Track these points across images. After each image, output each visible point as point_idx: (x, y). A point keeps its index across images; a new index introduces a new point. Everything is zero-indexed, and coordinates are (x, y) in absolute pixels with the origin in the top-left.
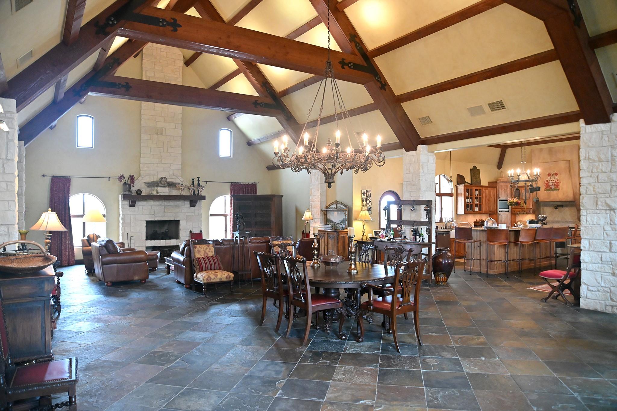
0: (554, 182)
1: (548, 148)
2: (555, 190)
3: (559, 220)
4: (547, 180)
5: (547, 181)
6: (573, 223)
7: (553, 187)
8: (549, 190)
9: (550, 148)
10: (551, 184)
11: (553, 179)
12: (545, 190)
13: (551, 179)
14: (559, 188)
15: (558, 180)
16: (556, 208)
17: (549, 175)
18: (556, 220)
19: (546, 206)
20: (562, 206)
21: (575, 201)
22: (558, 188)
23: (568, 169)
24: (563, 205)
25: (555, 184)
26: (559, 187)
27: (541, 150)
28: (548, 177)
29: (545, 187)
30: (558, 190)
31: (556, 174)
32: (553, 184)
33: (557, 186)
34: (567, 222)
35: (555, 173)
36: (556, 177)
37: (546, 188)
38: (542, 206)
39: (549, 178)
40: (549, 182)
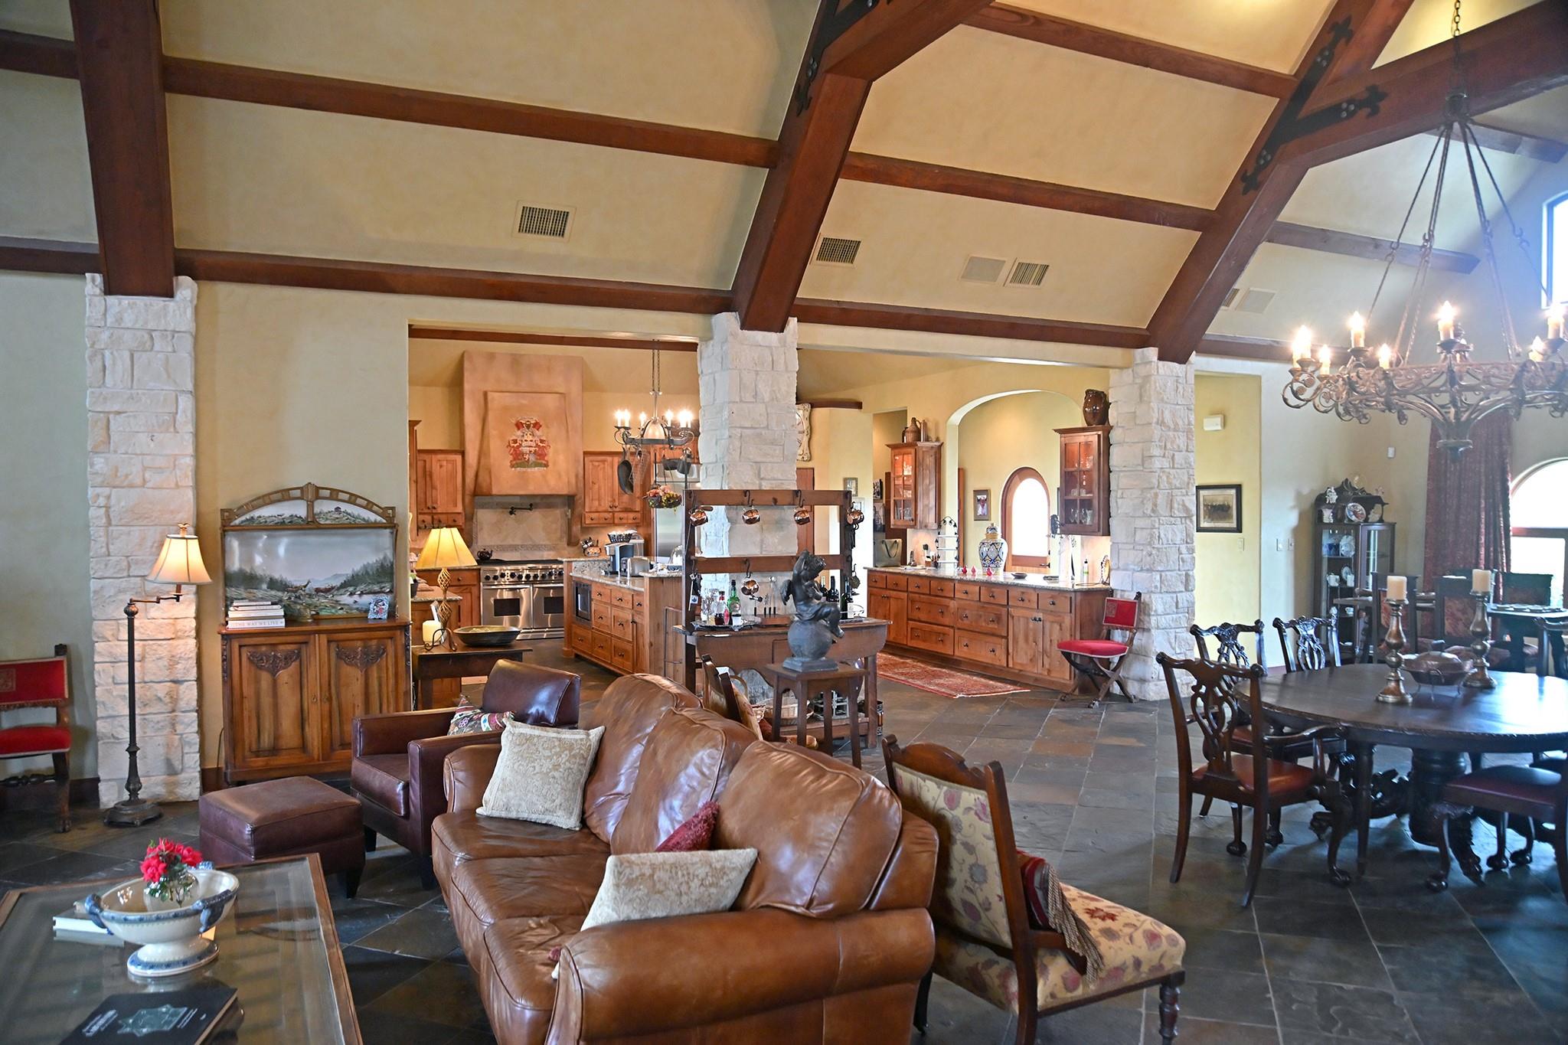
0: (533, 444)
1: (512, 354)
2: (536, 465)
3: (518, 542)
4: (515, 438)
5: (515, 441)
7: (532, 458)
8: (522, 465)
9: (515, 355)
10: (525, 450)
11: (531, 438)
12: (512, 466)
13: (525, 437)
14: (547, 461)
15: (542, 441)
16: (511, 512)
17: (519, 426)
20: (531, 507)
21: (570, 496)
22: (544, 462)
24: (533, 505)
25: (535, 451)
26: (546, 458)
27: (491, 356)
28: (516, 429)
29: (511, 458)
30: (546, 466)
31: (537, 426)
32: (533, 449)
33: (541, 456)
34: (537, 547)
35: (533, 422)
36: (538, 433)
37: (515, 459)
39: (519, 433)
40: (521, 445)
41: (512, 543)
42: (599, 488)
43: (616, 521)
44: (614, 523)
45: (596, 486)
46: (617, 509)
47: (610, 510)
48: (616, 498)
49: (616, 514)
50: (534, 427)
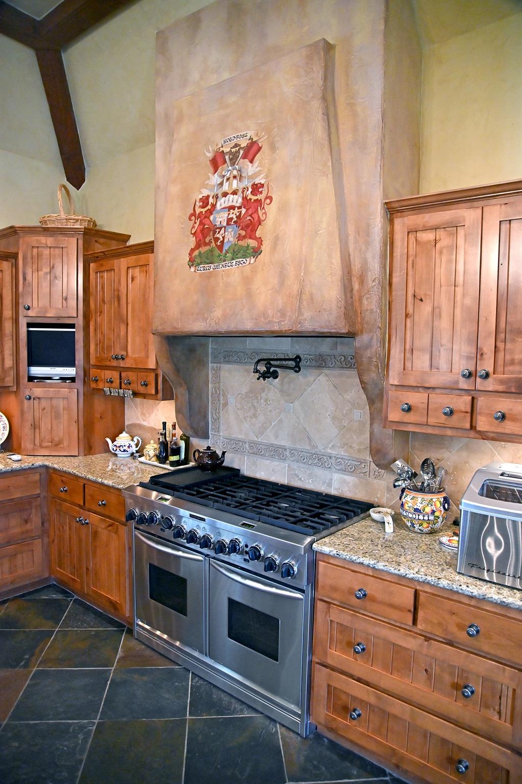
0: (237, 200)
2: (239, 253)
3: (285, 442)
4: (205, 193)
6: (352, 473)
7: (230, 236)
8: (209, 259)
12: (192, 262)
13: (226, 187)
14: (260, 241)
15: (256, 188)
16: (269, 374)
17: (216, 163)
18: (269, 438)
19: (228, 357)
20: (298, 364)
21: (351, 335)
22: (252, 243)
23: (316, 106)
24: (297, 359)
25: (239, 217)
26: (258, 234)
28: (210, 172)
29: (192, 242)
34: (320, 460)
35: (244, 143)
36: (250, 169)
37: (198, 246)
38: (216, 359)
39: (215, 179)
40: (214, 206)
41: (273, 441)
42: (435, 313)
43: (483, 424)
44: (473, 427)
45: (426, 308)
46: (490, 384)
47: (464, 384)
48: (488, 346)
49: (481, 402)
50: (244, 157)
